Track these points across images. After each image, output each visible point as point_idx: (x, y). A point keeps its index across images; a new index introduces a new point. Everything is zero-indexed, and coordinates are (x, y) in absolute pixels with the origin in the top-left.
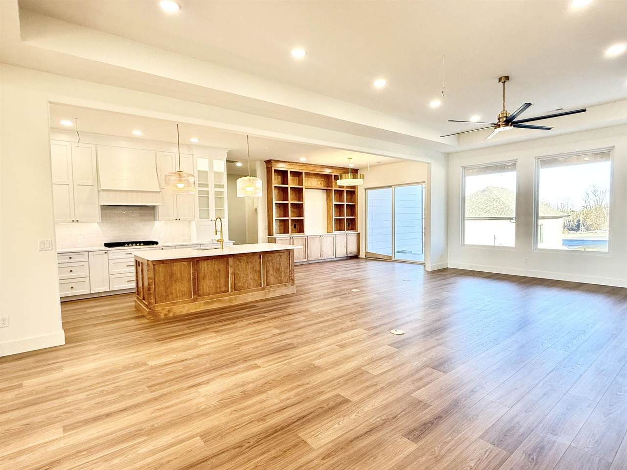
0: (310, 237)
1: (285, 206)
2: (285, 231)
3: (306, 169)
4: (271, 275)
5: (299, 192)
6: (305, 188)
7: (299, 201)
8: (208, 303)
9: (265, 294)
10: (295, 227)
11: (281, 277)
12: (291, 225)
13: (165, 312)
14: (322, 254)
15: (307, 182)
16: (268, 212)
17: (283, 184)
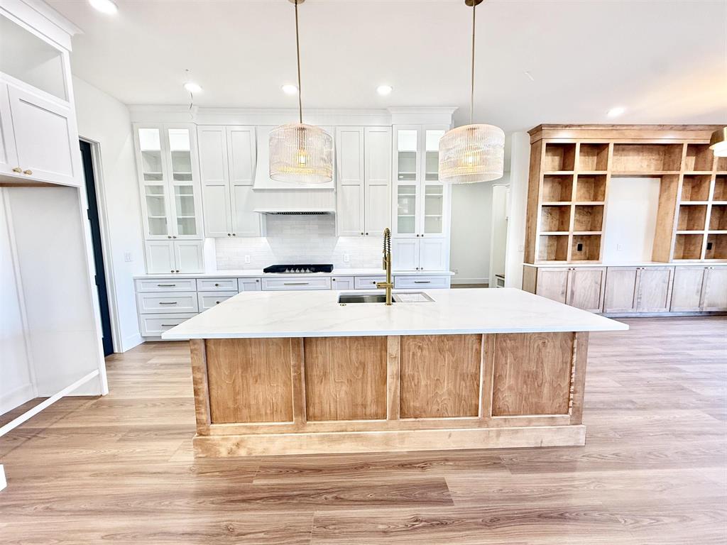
0: (613, 269)
1: (563, 211)
2: (559, 255)
3: (617, 136)
4: (510, 388)
5: (595, 182)
6: (613, 176)
7: (595, 199)
8: (332, 440)
9: (488, 438)
10: (580, 248)
11: (539, 395)
12: (573, 246)
13: (229, 445)
14: (639, 303)
15: (615, 163)
16: (528, 221)
17: (563, 169)
